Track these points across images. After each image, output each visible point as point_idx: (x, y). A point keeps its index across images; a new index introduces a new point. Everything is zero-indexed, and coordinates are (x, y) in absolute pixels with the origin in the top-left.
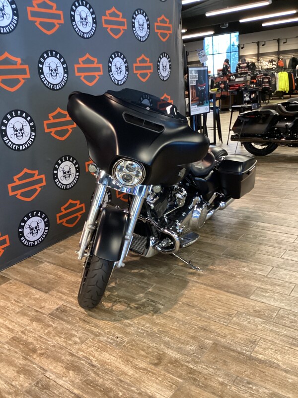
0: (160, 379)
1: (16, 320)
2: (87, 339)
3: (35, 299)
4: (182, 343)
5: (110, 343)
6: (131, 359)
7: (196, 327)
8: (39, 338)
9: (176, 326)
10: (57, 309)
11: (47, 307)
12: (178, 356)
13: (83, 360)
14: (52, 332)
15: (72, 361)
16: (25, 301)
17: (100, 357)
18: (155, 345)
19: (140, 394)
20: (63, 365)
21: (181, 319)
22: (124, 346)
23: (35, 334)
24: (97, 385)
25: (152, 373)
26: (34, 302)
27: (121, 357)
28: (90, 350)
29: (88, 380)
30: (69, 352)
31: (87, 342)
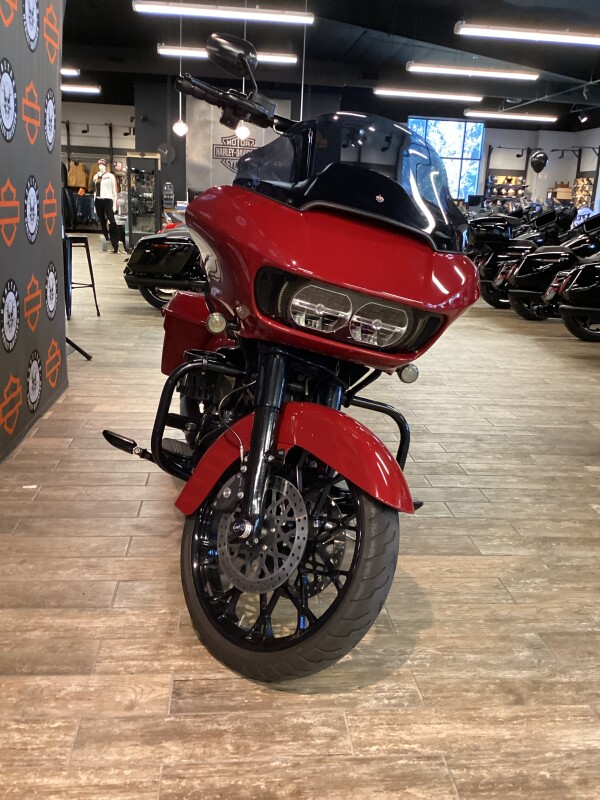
0: (557, 719)
1: (102, 759)
2: (341, 718)
3: (79, 697)
4: (503, 653)
5: (395, 705)
6: (472, 713)
7: (481, 621)
8: (235, 768)
9: (453, 633)
10: (177, 693)
11: (143, 700)
12: (526, 674)
13: (401, 758)
14: (246, 741)
15: (381, 771)
16: (56, 711)
17: (416, 737)
18: (470, 674)
19: (569, 756)
20: (375, 788)
21: (442, 618)
22: (424, 698)
23: (211, 765)
24: (492, 784)
25: (535, 717)
26: (85, 705)
27: (452, 719)
28: (379, 734)
29: (463, 784)
30: (347, 760)
31: (348, 724)
